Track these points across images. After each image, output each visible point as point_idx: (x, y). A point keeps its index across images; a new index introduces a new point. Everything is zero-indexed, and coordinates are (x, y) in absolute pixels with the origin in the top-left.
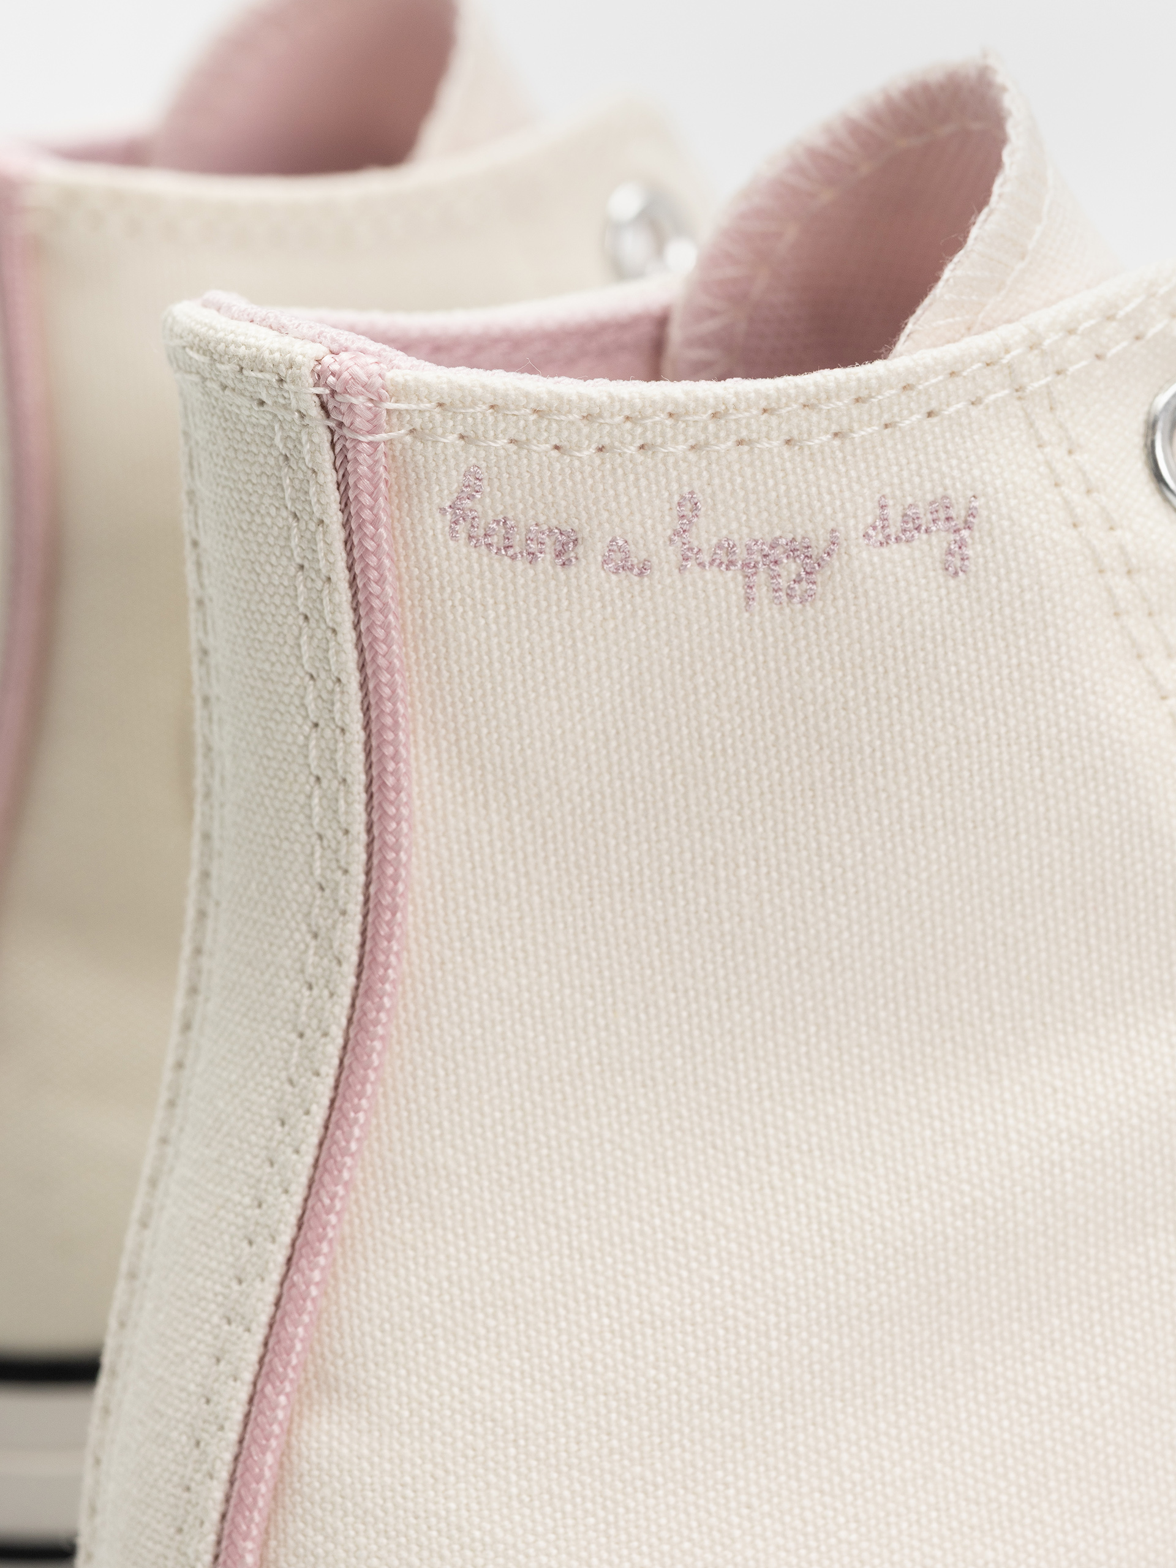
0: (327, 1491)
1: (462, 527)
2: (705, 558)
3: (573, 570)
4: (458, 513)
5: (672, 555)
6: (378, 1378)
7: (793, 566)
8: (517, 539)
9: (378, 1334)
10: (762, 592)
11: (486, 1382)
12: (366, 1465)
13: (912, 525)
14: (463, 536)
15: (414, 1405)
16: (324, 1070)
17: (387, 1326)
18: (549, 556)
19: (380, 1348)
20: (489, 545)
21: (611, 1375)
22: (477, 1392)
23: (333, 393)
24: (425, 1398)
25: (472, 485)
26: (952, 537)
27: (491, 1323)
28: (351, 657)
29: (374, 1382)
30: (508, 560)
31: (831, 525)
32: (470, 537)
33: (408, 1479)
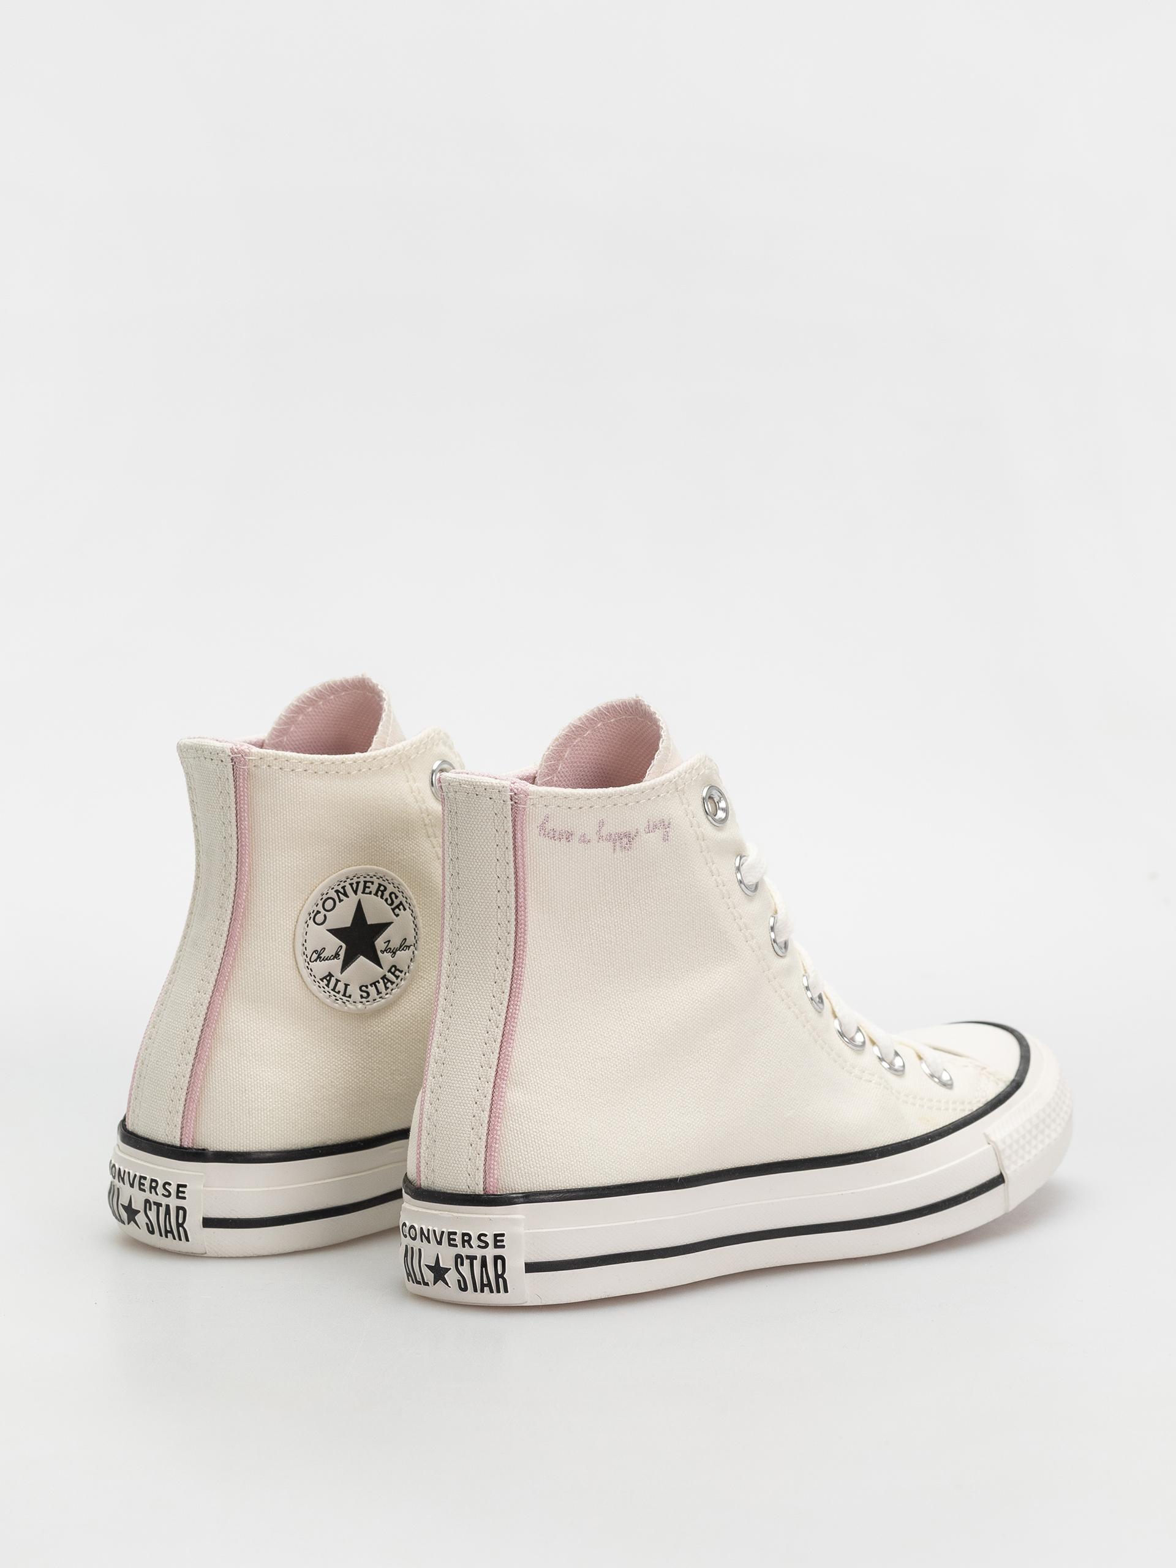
0: (518, 1111)
1: (543, 832)
2: (604, 838)
3: (570, 843)
4: (542, 827)
5: (596, 837)
6: (528, 1079)
7: (625, 840)
8: (557, 835)
9: (526, 1066)
10: (618, 848)
11: (557, 1078)
12: (528, 1103)
13: (655, 827)
14: (542, 834)
15: (539, 1085)
16: (506, 991)
17: (528, 1064)
18: (565, 839)
19: (527, 1070)
20: (548, 837)
21: (590, 1074)
22: (556, 1081)
23: (515, 794)
24: (541, 1083)
25: (547, 819)
26: (665, 830)
27: (556, 1061)
28: (512, 870)
29: (526, 1080)
30: (553, 841)
31: (636, 827)
32: (544, 835)
33: (540, 1106)
